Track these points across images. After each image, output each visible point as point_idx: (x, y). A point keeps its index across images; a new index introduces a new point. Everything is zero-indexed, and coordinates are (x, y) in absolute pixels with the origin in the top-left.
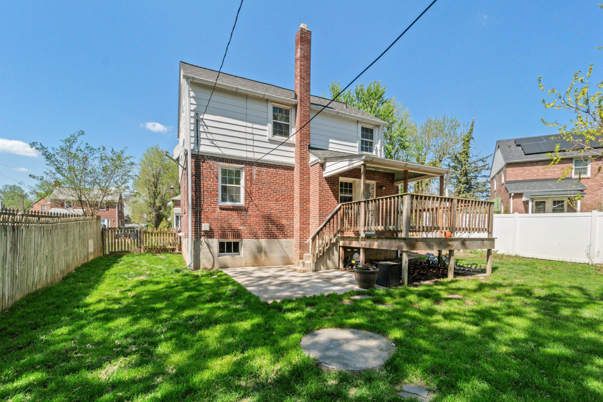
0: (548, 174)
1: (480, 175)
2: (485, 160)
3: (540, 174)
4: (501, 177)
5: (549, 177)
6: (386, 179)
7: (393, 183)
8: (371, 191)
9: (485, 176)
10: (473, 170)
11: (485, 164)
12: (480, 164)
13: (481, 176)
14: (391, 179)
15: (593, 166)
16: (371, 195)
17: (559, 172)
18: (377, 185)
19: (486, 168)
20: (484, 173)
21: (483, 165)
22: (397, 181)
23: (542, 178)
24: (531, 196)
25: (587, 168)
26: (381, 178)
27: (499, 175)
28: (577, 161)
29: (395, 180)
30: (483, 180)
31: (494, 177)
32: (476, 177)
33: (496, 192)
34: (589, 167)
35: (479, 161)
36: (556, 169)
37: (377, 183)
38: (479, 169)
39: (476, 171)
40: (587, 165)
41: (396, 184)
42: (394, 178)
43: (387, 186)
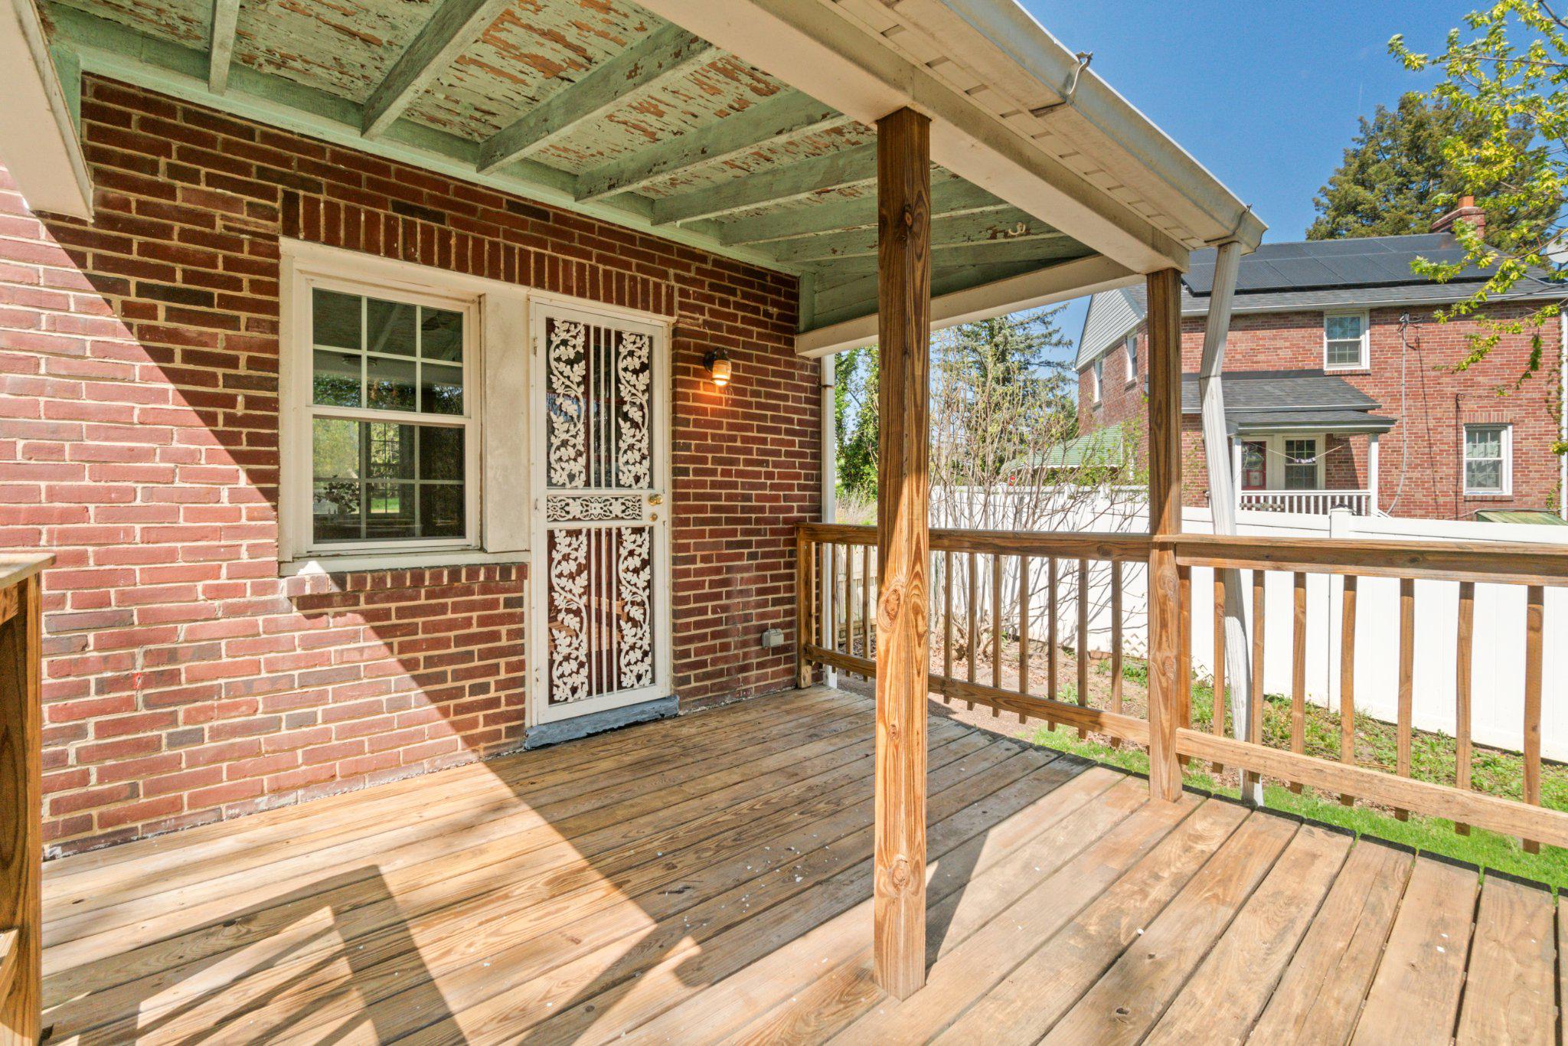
0: (1261, 357)
1: (1037, 361)
2: (1049, 319)
3: (1239, 357)
4: (1121, 362)
5: (1263, 367)
6: (738, 306)
7: (790, 343)
8: (631, 386)
9: (1048, 364)
10: (1022, 346)
11: (1051, 328)
12: (1037, 329)
13: (1040, 364)
14: (774, 311)
15: (1377, 338)
16: (635, 414)
17: (1289, 354)
18: (676, 345)
19: (1055, 338)
20: (1047, 353)
21: (1045, 332)
22: (812, 327)
23: (1244, 368)
24: (1241, 425)
25: (1358, 343)
26: (710, 299)
27: (1115, 356)
28: (1333, 323)
29: (802, 326)
30: (1043, 374)
31: (1092, 363)
32: (1024, 366)
33: (1101, 409)
34: (1365, 339)
35: (1035, 320)
36: (1280, 343)
37: (676, 332)
38: (1035, 342)
39: (1030, 347)
40: (1358, 336)
41: (807, 348)
42: (795, 308)
43: (747, 357)
